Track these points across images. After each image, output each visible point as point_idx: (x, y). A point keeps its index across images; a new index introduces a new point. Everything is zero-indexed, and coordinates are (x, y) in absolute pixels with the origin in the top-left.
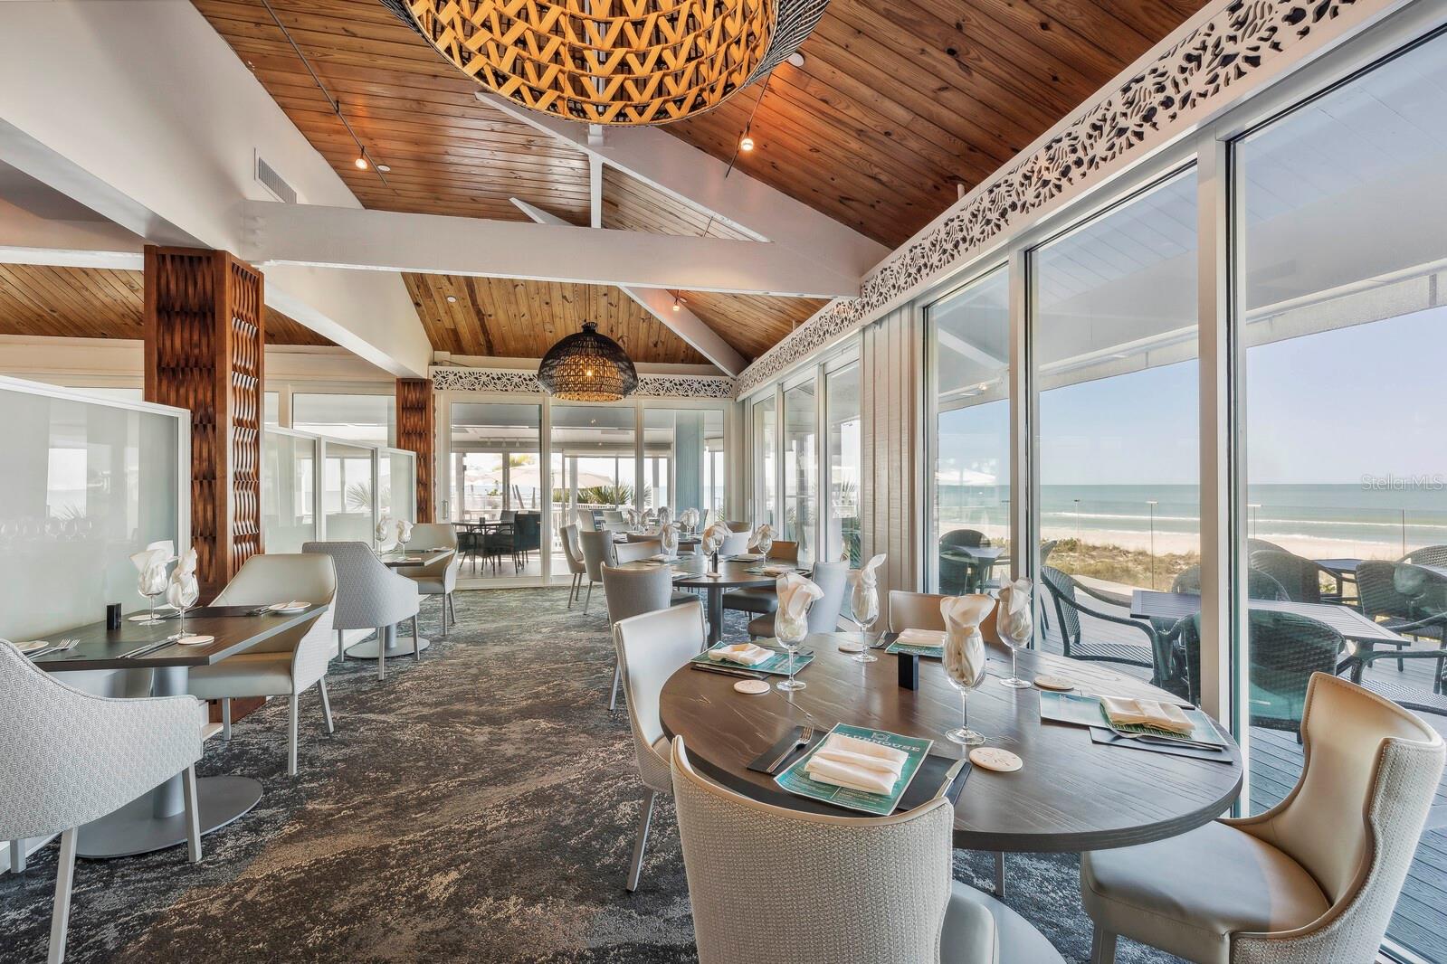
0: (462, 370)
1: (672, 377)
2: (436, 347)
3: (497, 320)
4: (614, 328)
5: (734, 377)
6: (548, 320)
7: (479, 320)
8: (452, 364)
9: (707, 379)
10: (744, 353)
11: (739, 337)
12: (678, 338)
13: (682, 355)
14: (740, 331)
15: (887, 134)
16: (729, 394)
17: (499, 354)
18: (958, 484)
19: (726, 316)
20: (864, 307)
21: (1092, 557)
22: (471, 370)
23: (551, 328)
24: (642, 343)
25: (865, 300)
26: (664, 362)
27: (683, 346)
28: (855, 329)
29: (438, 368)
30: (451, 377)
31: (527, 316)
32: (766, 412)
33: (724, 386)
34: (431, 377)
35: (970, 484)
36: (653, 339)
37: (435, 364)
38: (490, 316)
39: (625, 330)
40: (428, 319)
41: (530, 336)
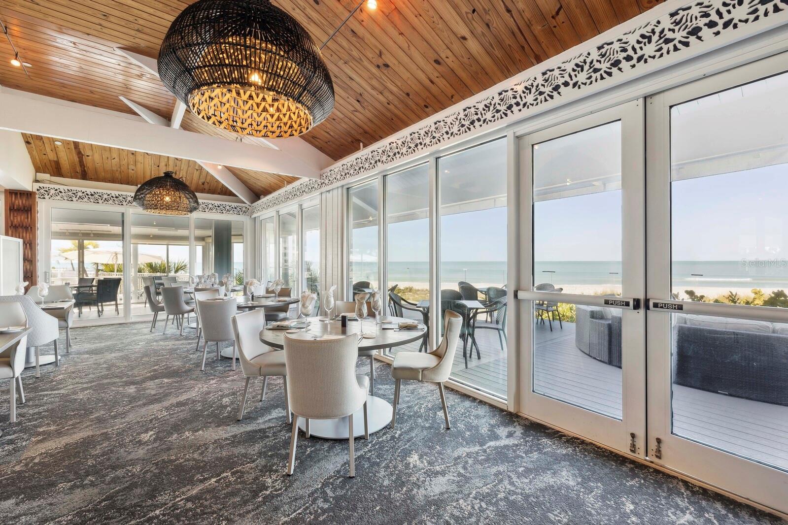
0: (62, 188)
1: (213, 202)
2: (38, 170)
3: (94, 160)
4: (177, 172)
5: (250, 205)
6: (132, 163)
7: (79, 157)
8: (51, 182)
9: (234, 205)
10: (257, 193)
11: (254, 184)
12: (218, 181)
13: (219, 191)
14: (255, 182)
15: (333, 119)
16: (247, 213)
17: (91, 179)
18: (360, 261)
19: (248, 174)
20: (322, 184)
21: (418, 294)
22: (70, 188)
23: (133, 167)
24: (194, 182)
25: (323, 181)
26: (208, 193)
27: (220, 186)
28: (317, 193)
29: (41, 185)
30: (52, 192)
31: (117, 159)
32: (267, 224)
33: (244, 209)
34: (35, 190)
35: (365, 261)
36: (202, 181)
37: (37, 181)
38: (88, 156)
39: (185, 174)
40: (35, 153)
41: (117, 171)
